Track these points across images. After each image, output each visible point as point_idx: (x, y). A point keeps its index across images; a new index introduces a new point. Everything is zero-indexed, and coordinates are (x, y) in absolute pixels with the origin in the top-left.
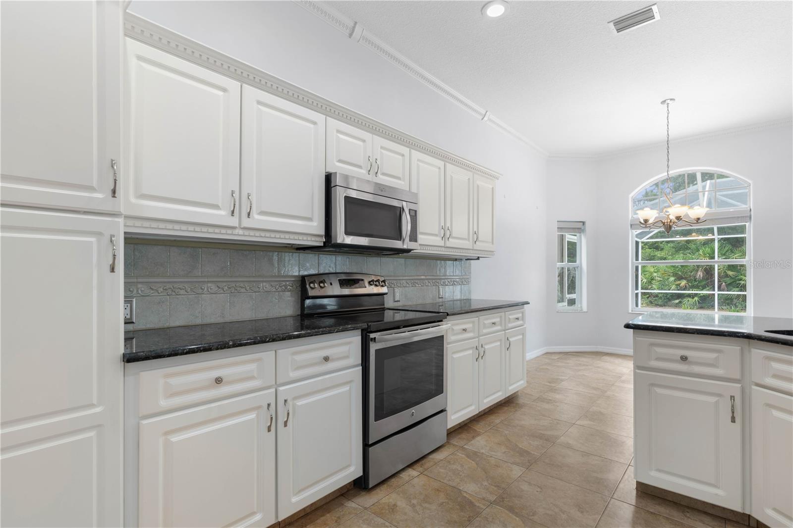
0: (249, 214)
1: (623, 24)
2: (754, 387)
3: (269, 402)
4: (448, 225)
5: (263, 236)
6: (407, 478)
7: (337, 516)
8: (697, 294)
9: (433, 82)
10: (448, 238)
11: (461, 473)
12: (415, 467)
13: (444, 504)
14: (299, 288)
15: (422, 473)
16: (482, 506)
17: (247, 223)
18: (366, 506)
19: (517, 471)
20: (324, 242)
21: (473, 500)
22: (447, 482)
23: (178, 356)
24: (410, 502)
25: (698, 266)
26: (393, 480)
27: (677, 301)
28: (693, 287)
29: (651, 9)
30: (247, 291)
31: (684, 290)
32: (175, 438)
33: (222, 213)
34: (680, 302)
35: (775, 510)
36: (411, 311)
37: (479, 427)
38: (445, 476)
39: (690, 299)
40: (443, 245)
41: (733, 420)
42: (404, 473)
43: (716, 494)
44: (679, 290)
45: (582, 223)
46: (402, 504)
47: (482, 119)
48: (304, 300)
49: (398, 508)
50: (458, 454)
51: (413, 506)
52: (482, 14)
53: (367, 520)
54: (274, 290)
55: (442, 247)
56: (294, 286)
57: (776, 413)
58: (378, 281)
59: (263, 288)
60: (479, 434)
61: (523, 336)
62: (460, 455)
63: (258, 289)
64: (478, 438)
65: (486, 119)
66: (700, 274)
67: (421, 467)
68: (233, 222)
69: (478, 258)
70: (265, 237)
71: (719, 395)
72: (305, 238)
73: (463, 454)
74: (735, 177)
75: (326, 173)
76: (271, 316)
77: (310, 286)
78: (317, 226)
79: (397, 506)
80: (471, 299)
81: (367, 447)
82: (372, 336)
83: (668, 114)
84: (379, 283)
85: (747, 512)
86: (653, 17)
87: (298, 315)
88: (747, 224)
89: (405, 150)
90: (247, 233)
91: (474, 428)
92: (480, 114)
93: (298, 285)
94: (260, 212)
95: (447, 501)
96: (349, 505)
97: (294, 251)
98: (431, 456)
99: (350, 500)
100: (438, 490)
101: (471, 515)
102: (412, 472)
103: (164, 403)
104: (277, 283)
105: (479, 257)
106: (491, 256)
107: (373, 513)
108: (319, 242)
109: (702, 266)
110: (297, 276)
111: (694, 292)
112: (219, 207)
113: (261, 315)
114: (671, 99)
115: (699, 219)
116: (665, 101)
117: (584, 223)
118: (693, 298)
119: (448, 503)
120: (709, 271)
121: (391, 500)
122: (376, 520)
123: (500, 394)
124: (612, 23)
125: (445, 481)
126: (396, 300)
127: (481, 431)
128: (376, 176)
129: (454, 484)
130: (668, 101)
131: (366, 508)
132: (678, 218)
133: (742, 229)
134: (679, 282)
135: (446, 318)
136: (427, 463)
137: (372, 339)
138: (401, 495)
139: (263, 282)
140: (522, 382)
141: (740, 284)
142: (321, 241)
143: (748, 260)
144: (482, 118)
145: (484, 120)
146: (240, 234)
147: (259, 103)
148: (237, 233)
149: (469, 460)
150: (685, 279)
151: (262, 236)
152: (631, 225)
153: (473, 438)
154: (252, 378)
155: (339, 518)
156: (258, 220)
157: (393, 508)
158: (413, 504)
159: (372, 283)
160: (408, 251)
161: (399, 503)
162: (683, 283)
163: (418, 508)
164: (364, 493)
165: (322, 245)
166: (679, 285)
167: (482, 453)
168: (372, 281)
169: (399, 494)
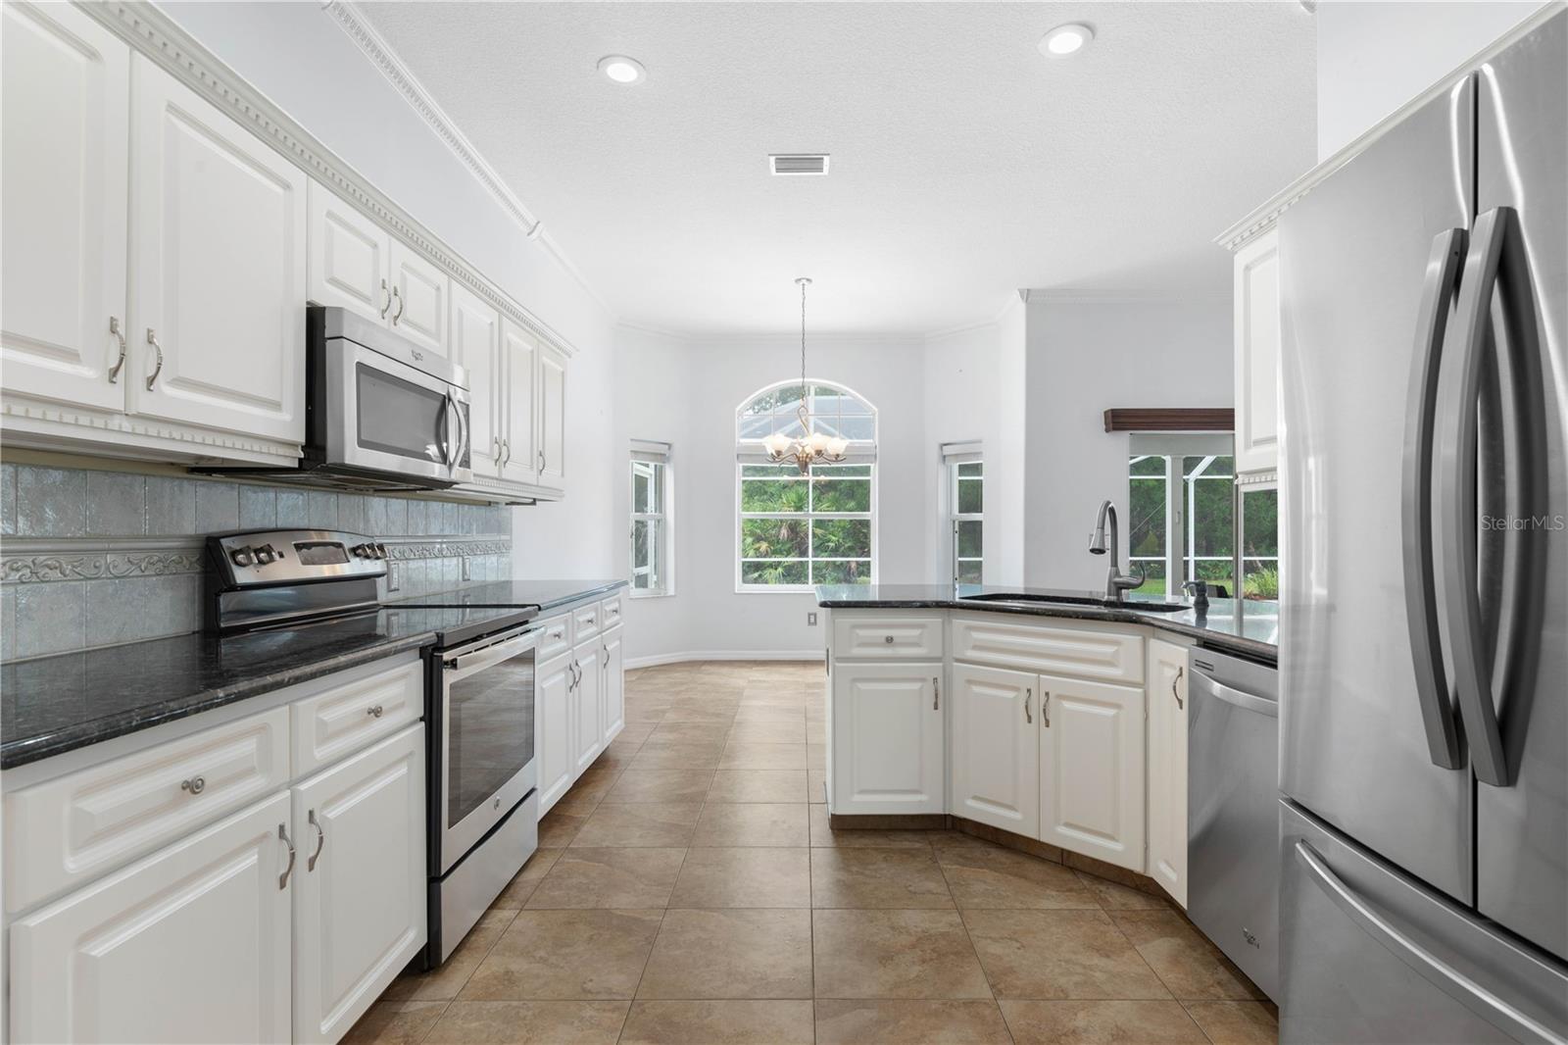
0: (151, 381)
1: (789, 163)
2: (955, 664)
3: (281, 823)
4: (504, 436)
5: (178, 437)
6: (500, 926)
7: (401, 1033)
8: (780, 563)
9: (457, 141)
10: (505, 462)
11: (591, 887)
12: (501, 904)
13: (595, 937)
14: (196, 566)
15: (521, 910)
16: (655, 918)
17: (145, 404)
18: (449, 996)
19: (677, 856)
20: (300, 460)
21: (636, 915)
22: (579, 907)
23: (121, 737)
24: (534, 957)
25: (781, 521)
26: (473, 938)
27: (756, 575)
28: (775, 553)
29: (822, 159)
30: (65, 576)
31: (765, 557)
32: (99, 949)
33: (86, 372)
34: (760, 576)
35: (975, 798)
36: (450, 607)
37: (576, 810)
38: (566, 899)
39: (771, 570)
40: (497, 476)
41: (936, 708)
42: (486, 921)
43: (920, 802)
44: (758, 557)
45: (667, 447)
46: (518, 965)
47: (529, 234)
48: (218, 595)
49: (516, 974)
50: (566, 860)
51: (542, 960)
52: (598, 67)
53: (472, 1015)
54: (138, 572)
55: (492, 478)
56: (185, 561)
57: (976, 689)
58: (371, 546)
59: (108, 568)
60: (582, 822)
61: (621, 641)
62: (571, 860)
63: (94, 571)
64: (585, 828)
65: (535, 235)
66: (784, 532)
67: (513, 901)
68: (111, 397)
69: (534, 502)
70: (182, 440)
71: (923, 680)
72: (256, 448)
73: (574, 858)
74: (851, 395)
75: (308, 303)
76: (128, 637)
77: (234, 560)
78: (287, 423)
79: (512, 972)
80: (511, 582)
81: (435, 884)
82: (447, 656)
83: (804, 299)
84: (374, 550)
85: (947, 813)
86: (821, 170)
87: (194, 633)
88: (872, 466)
89: (441, 279)
90: (140, 428)
91: (567, 814)
92: (527, 223)
93: (194, 559)
94: (174, 380)
95: (596, 931)
96: (411, 1009)
97: (180, 475)
98: (519, 880)
99: (407, 1001)
100: (570, 923)
101: (648, 935)
102: (504, 914)
103: (75, 865)
104: (143, 556)
105: (535, 500)
106: (557, 499)
107: (473, 1000)
108: (288, 459)
109: (787, 521)
110: (191, 536)
111: (776, 560)
112: (78, 355)
113: (103, 638)
114: (808, 280)
115: (838, 455)
116: (800, 280)
117: (670, 446)
118: (776, 569)
119: (601, 935)
120: (795, 528)
121: (495, 969)
122: (488, 1007)
123: (596, 746)
124: (774, 157)
125: (573, 906)
126: (393, 587)
127: (583, 816)
128: (395, 324)
129: (591, 905)
130: (804, 281)
131: (452, 1000)
132: (819, 453)
133: (866, 471)
134: (757, 545)
135: (537, 615)
136: (522, 891)
137: (446, 663)
138: (507, 954)
139: (108, 551)
140: (619, 722)
141: (828, 546)
142: (295, 458)
143: (872, 515)
144: (529, 231)
145: (531, 236)
146: (124, 430)
147: (172, 108)
148: (117, 428)
149: (591, 863)
150: (765, 540)
151: (174, 439)
152: (738, 456)
153: (577, 829)
154: (250, 772)
155: (406, 1036)
156: (172, 400)
157: (508, 978)
158: (541, 958)
159: (360, 551)
160: (449, 484)
161: (514, 967)
162: (764, 546)
163: (553, 959)
164: (429, 979)
165: (297, 466)
166: (757, 549)
167: (607, 847)
168: (358, 547)
169: (504, 955)
